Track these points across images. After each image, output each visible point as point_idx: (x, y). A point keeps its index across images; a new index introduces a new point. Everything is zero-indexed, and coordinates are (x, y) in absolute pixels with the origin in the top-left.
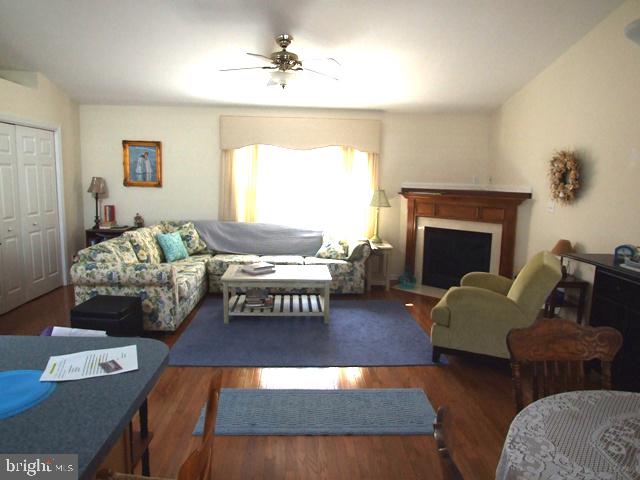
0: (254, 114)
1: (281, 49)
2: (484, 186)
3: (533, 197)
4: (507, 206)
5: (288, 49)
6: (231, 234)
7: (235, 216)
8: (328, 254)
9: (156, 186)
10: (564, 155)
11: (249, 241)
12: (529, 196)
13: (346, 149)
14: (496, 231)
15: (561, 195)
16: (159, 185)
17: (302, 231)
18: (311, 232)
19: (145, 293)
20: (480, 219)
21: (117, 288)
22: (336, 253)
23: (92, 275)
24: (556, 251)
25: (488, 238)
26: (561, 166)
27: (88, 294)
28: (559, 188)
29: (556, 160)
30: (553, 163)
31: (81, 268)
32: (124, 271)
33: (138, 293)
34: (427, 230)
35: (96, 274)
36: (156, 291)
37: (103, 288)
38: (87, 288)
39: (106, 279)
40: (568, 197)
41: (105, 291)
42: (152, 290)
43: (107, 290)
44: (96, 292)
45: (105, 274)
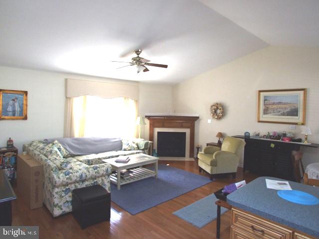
0: (83, 78)
1: (137, 56)
2: (172, 114)
3: (200, 118)
4: (191, 122)
5: (140, 56)
6: (78, 144)
7: (73, 135)
8: (129, 148)
9: (23, 119)
10: (217, 104)
11: (89, 147)
12: (198, 117)
13: (125, 98)
14: (187, 131)
15: (216, 117)
16: (26, 118)
17: (111, 139)
18: (115, 139)
19: (97, 182)
20: (182, 127)
21: (81, 183)
22: (133, 147)
23: (70, 178)
24: (217, 136)
25: (184, 134)
26: (215, 107)
27: (63, 191)
28: (215, 115)
29: (214, 105)
30: (212, 107)
31: (61, 175)
32: (89, 172)
33: (93, 182)
34: (158, 133)
35: (72, 177)
36: (102, 179)
37: (73, 185)
38: (63, 187)
39: (79, 179)
40: (219, 118)
41: (74, 186)
42: (100, 179)
43: (75, 186)
44: (69, 188)
45: (78, 176)
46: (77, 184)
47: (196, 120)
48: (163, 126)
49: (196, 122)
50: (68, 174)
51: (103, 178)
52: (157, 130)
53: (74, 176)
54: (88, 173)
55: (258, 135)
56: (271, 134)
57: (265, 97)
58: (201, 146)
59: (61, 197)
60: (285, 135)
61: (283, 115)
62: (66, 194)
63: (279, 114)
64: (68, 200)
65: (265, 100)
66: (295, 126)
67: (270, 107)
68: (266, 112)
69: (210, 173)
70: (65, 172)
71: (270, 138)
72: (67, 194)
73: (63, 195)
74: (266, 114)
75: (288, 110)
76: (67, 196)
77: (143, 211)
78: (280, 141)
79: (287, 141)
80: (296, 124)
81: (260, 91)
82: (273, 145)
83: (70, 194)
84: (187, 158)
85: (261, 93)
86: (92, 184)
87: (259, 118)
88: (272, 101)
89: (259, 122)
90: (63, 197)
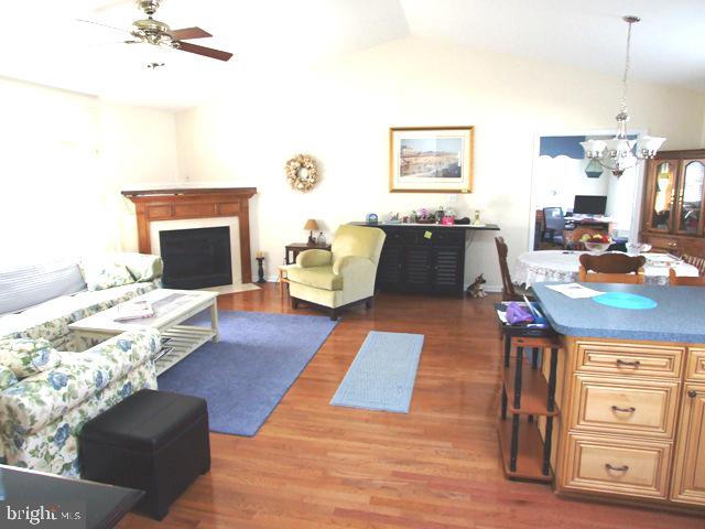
2: (180, 183)
3: (257, 190)
10: (302, 157)
12: (254, 189)
14: (233, 223)
19: (129, 383)
21: (95, 400)
22: (120, 278)
23: (71, 394)
24: (306, 228)
25: (226, 230)
26: (298, 165)
27: (51, 439)
28: (297, 181)
29: (295, 161)
30: (289, 163)
31: (45, 392)
32: (114, 360)
33: (121, 389)
34: (163, 234)
35: (76, 388)
36: (140, 373)
37: (76, 414)
38: (49, 428)
39: (94, 388)
40: (308, 188)
41: (79, 415)
42: (136, 374)
43: (82, 412)
44: (66, 426)
45: (92, 381)
46: (85, 407)
47: (251, 196)
48: (174, 216)
49: (251, 201)
50: (63, 384)
51: (142, 369)
52: (157, 228)
53: (80, 383)
54: (112, 366)
55: (395, 218)
56: (419, 214)
57: (403, 140)
58: (266, 254)
59: (49, 458)
60: (441, 213)
61: (437, 176)
62: (60, 445)
63: (428, 174)
64: (68, 461)
65: (403, 147)
66: (455, 195)
67: (413, 160)
68: (405, 169)
69: (331, 306)
70: (50, 379)
71: (417, 222)
72: (64, 444)
73: (52, 452)
74: (406, 174)
75: (445, 166)
76: (64, 451)
77: (265, 421)
78: (437, 224)
79: (450, 224)
80: (459, 192)
81: (393, 129)
82: (428, 235)
83: (72, 441)
84: (237, 286)
85: (396, 133)
86: (119, 393)
87: (391, 183)
88: (416, 149)
89: (394, 191)
90: (53, 457)
